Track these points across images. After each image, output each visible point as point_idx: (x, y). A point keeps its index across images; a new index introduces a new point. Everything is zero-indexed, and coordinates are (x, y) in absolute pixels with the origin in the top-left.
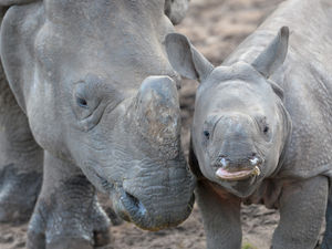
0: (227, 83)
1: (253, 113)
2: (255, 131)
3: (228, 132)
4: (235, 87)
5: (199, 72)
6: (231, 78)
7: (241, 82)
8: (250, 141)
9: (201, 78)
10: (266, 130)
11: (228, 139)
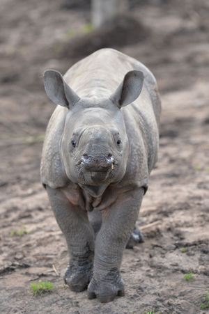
0: (90, 109)
1: (110, 128)
2: (111, 139)
3: (91, 137)
4: (96, 111)
5: (69, 101)
6: (93, 106)
7: (101, 109)
8: (107, 145)
9: (70, 106)
10: (119, 142)
11: (91, 142)
